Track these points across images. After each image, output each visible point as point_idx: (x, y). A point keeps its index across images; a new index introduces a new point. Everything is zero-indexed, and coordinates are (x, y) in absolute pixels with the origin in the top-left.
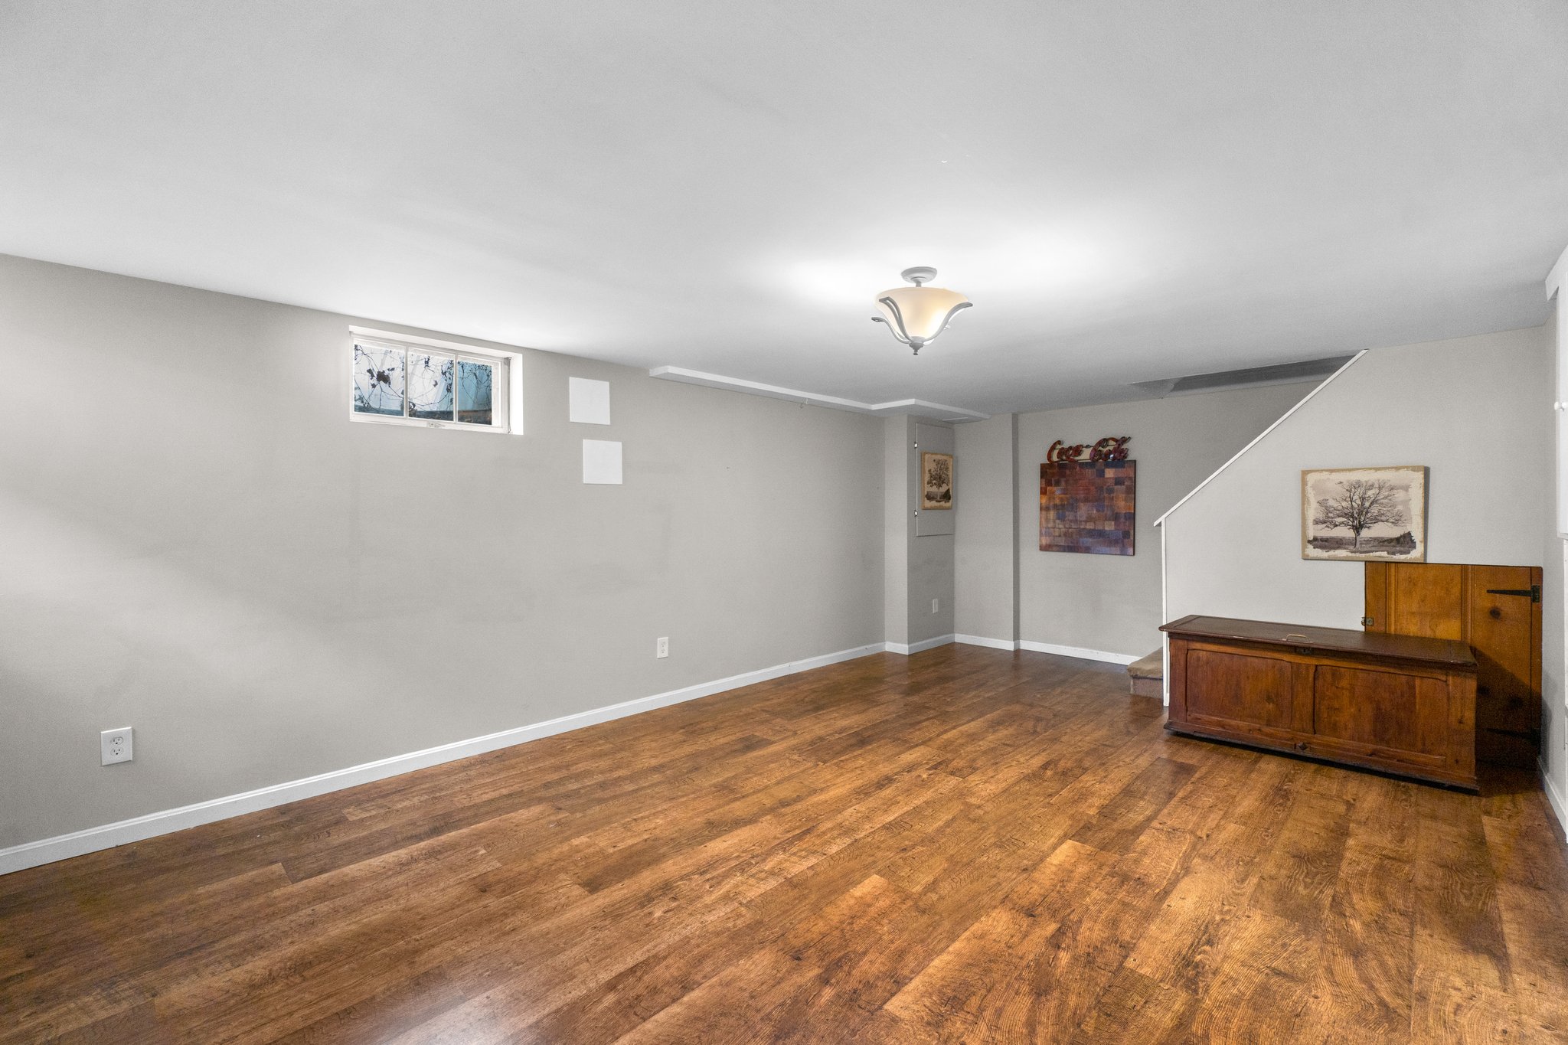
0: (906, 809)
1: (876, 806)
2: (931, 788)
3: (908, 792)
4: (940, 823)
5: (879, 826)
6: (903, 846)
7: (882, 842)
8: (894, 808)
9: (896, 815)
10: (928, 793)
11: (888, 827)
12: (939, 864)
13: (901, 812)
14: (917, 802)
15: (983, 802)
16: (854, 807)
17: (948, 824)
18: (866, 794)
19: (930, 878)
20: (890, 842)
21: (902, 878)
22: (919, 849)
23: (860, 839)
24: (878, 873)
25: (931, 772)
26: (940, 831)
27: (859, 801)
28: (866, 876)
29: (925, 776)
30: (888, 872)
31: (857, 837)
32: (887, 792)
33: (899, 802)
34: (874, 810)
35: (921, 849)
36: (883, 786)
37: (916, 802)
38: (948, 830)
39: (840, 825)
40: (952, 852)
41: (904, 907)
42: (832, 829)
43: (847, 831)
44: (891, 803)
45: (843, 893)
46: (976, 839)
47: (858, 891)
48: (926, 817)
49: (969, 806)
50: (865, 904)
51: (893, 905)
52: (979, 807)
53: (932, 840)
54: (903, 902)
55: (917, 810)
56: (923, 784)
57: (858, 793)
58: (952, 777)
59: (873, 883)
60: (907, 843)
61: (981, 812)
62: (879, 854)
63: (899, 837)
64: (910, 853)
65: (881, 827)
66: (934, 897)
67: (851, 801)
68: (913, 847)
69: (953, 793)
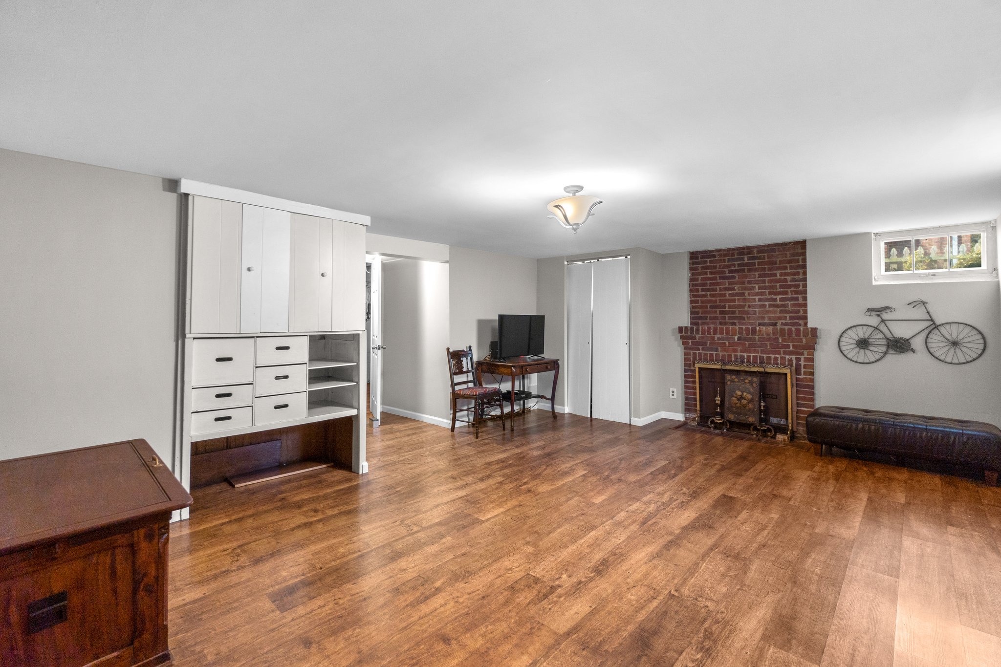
0: (582, 541)
1: (605, 543)
2: (560, 562)
3: (581, 557)
4: (559, 530)
5: (600, 528)
6: (583, 517)
7: (596, 518)
8: (591, 541)
9: (589, 536)
10: (563, 557)
11: (594, 527)
12: (564, 508)
13: (586, 538)
14: (573, 548)
15: (522, 548)
16: (621, 541)
17: (554, 530)
18: (615, 554)
19: (570, 502)
20: (591, 518)
21: (583, 502)
22: (574, 515)
23: (609, 520)
24: (596, 504)
25: (557, 583)
26: (560, 525)
27: (618, 547)
28: (602, 502)
29: (564, 576)
30: (591, 505)
31: (611, 521)
32: (598, 556)
33: (588, 546)
34: (605, 540)
35: (573, 515)
36: (602, 564)
37: (575, 547)
38: (555, 526)
39: (625, 528)
40: (556, 514)
41: (583, 493)
42: (629, 525)
43: (619, 524)
44: (595, 545)
45: (610, 496)
46: (539, 521)
47: (603, 497)
48: (568, 535)
49: (535, 545)
50: (600, 493)
51: (587, 493)
52: (527, 543)
53: (566, 519)
54: (583, 494)
55: (574, 540)
56: (567, 567)
57: (621, 555)
58: (538, 576)
59: (598, 500)
60: (581, 518)
61: (528, 539)
62: (597, 512)
63: (586, 521)
64: (579, 513)
65: (598, 527)
66: (569, 496)
67: (625, 546)
68: (577, 516)
69: (543, 556)
